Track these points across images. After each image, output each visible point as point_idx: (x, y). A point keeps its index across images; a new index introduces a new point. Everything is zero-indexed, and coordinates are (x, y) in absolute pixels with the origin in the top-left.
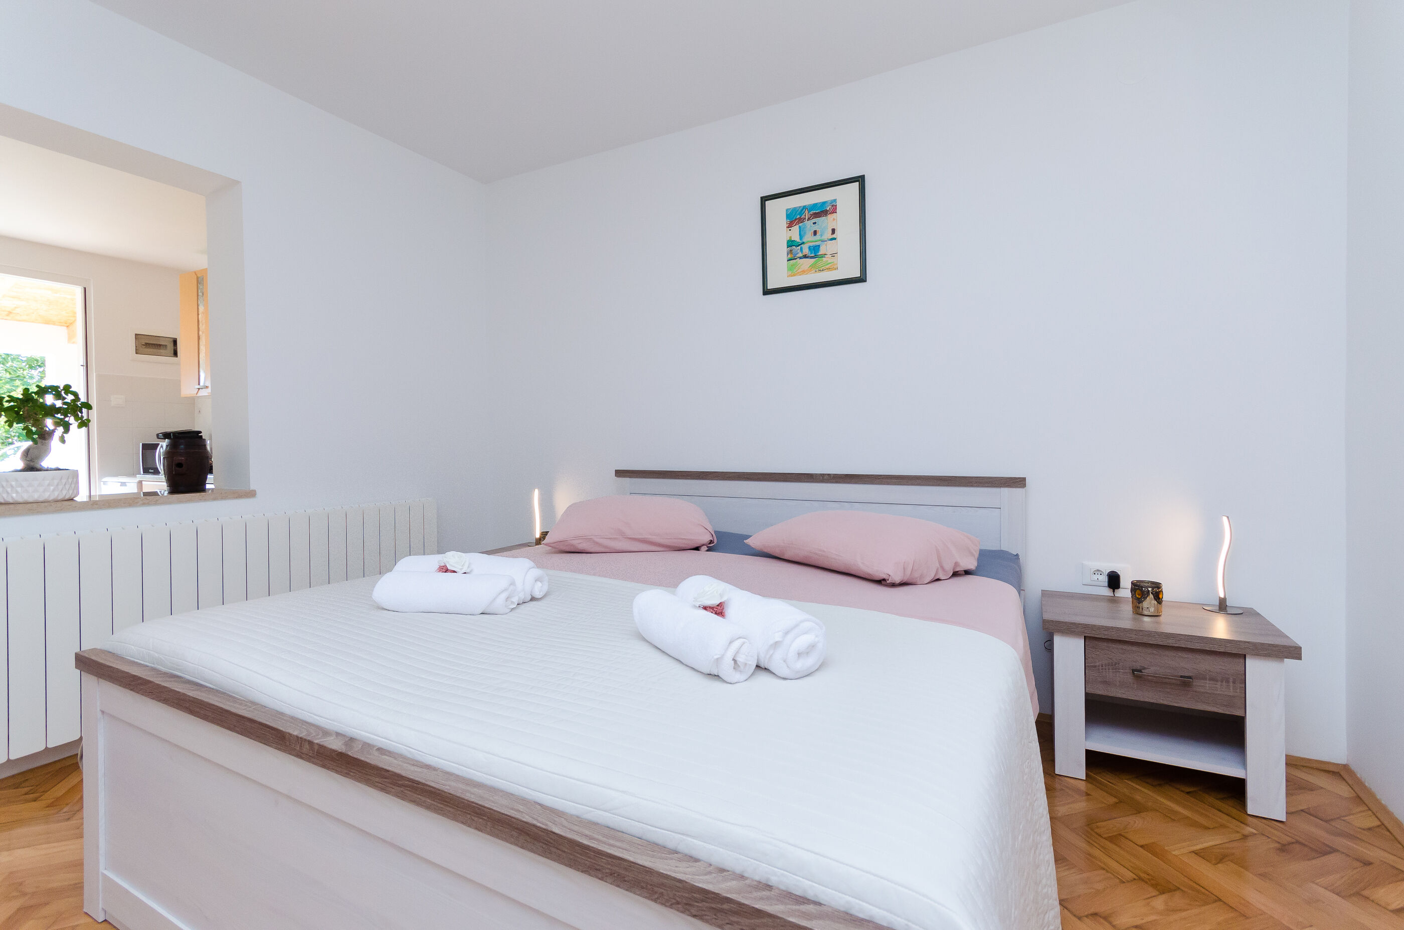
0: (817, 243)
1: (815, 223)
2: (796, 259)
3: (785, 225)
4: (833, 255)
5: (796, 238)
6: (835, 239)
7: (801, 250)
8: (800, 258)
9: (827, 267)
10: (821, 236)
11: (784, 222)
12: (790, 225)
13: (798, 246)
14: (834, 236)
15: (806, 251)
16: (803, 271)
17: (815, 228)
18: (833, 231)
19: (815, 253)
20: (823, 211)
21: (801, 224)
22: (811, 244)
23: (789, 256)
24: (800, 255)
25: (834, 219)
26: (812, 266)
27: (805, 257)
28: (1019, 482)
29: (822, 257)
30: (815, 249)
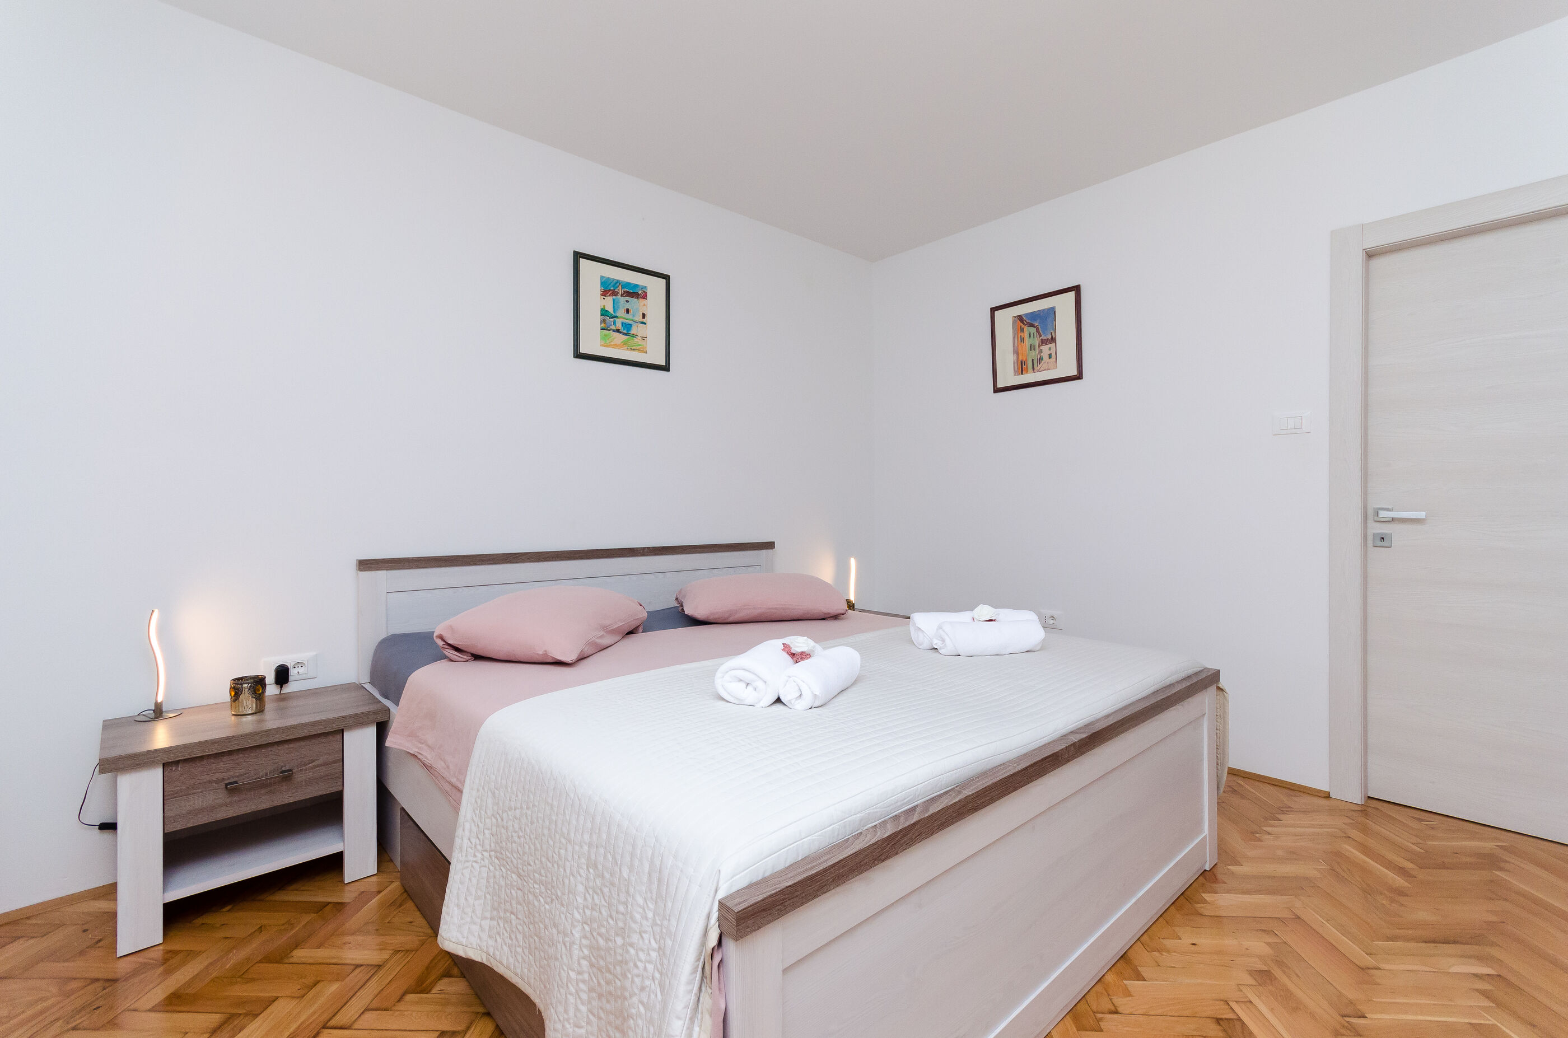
0: (630, 322)
1: (627, 301)
2: (609, 330)
3: (600, 293)
4: (644, 338)
5: (610, 308)
6: (645, 324)
7: (615, 323)
8: (614, 331)
9: (638, 347)
10: (634, 316)
11: (598, 289)
12: (604, 293)
13: (612, 318)
14: (644, 320)
15: (619, 326)
16: (616, 345)
17: (628, 306)
18: (644, 316)
19: (626, 330)
20: (636, 293)
21: (614, 297)
22: (625, 321)
23: (603, 325)
24: (613, 327)
25: (644, 305)
26: (625, 343)
27: (618, 331)
28: (770, 545)
29: (633, 337)
30: (628, 327)
